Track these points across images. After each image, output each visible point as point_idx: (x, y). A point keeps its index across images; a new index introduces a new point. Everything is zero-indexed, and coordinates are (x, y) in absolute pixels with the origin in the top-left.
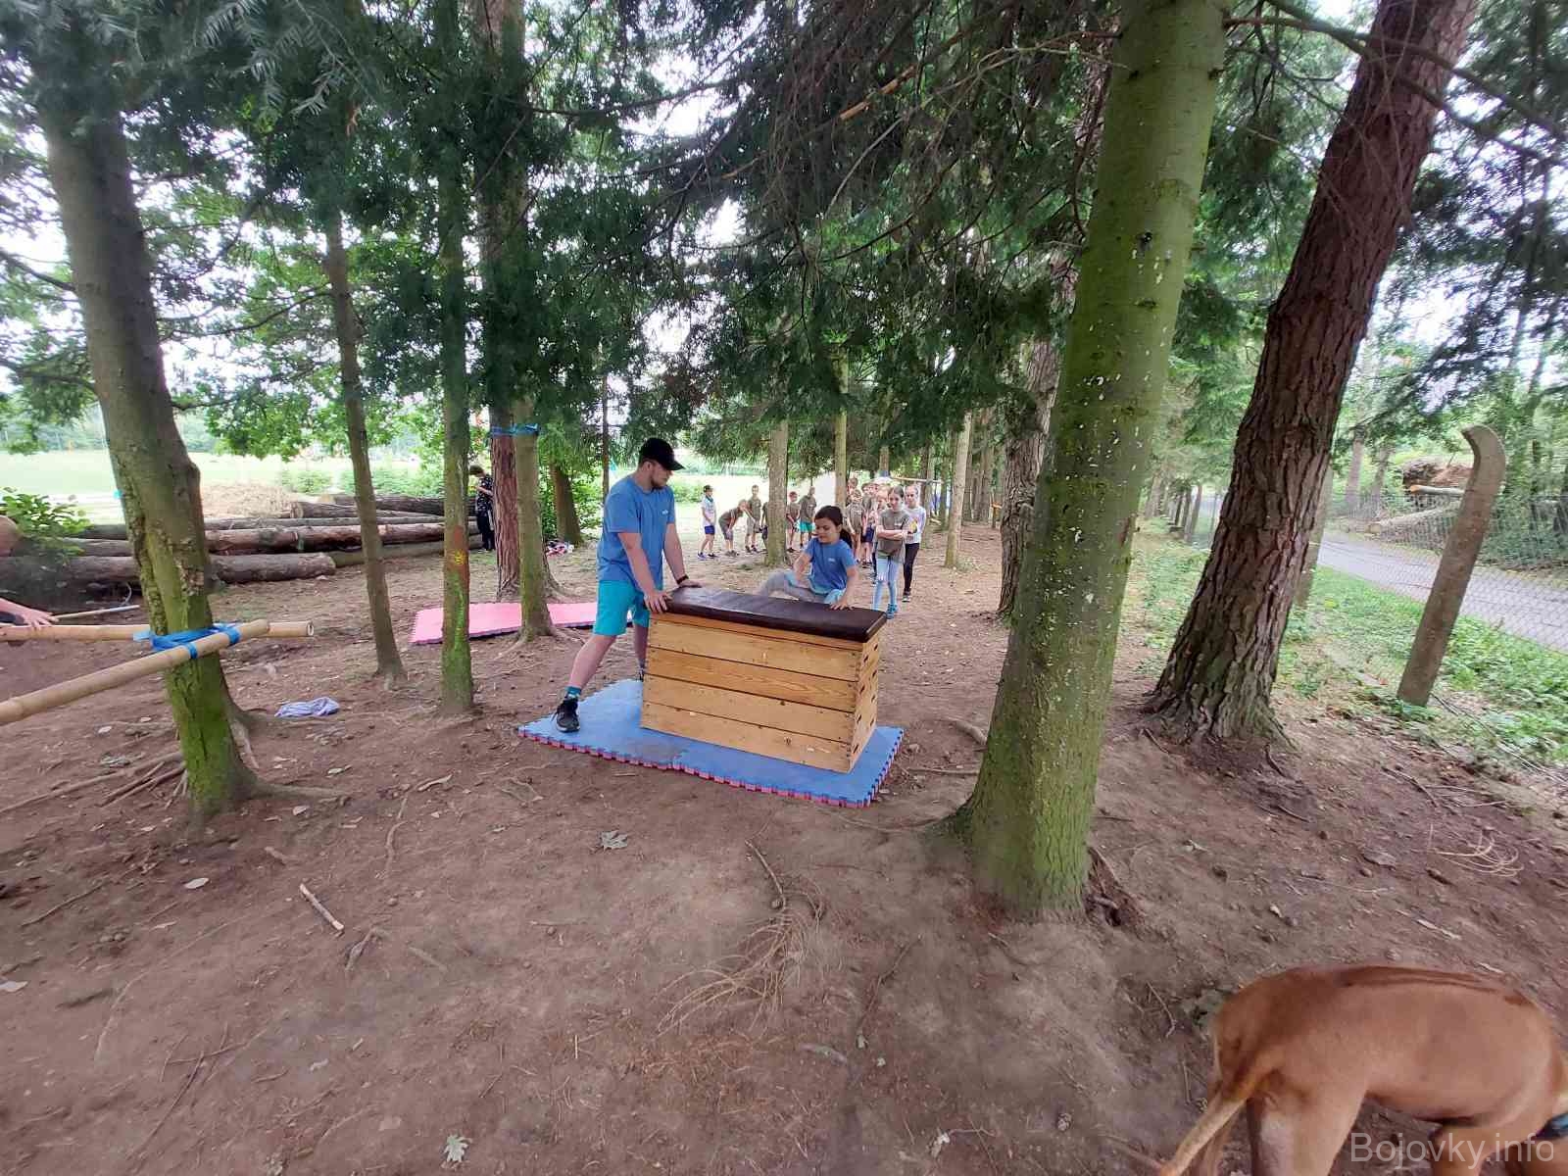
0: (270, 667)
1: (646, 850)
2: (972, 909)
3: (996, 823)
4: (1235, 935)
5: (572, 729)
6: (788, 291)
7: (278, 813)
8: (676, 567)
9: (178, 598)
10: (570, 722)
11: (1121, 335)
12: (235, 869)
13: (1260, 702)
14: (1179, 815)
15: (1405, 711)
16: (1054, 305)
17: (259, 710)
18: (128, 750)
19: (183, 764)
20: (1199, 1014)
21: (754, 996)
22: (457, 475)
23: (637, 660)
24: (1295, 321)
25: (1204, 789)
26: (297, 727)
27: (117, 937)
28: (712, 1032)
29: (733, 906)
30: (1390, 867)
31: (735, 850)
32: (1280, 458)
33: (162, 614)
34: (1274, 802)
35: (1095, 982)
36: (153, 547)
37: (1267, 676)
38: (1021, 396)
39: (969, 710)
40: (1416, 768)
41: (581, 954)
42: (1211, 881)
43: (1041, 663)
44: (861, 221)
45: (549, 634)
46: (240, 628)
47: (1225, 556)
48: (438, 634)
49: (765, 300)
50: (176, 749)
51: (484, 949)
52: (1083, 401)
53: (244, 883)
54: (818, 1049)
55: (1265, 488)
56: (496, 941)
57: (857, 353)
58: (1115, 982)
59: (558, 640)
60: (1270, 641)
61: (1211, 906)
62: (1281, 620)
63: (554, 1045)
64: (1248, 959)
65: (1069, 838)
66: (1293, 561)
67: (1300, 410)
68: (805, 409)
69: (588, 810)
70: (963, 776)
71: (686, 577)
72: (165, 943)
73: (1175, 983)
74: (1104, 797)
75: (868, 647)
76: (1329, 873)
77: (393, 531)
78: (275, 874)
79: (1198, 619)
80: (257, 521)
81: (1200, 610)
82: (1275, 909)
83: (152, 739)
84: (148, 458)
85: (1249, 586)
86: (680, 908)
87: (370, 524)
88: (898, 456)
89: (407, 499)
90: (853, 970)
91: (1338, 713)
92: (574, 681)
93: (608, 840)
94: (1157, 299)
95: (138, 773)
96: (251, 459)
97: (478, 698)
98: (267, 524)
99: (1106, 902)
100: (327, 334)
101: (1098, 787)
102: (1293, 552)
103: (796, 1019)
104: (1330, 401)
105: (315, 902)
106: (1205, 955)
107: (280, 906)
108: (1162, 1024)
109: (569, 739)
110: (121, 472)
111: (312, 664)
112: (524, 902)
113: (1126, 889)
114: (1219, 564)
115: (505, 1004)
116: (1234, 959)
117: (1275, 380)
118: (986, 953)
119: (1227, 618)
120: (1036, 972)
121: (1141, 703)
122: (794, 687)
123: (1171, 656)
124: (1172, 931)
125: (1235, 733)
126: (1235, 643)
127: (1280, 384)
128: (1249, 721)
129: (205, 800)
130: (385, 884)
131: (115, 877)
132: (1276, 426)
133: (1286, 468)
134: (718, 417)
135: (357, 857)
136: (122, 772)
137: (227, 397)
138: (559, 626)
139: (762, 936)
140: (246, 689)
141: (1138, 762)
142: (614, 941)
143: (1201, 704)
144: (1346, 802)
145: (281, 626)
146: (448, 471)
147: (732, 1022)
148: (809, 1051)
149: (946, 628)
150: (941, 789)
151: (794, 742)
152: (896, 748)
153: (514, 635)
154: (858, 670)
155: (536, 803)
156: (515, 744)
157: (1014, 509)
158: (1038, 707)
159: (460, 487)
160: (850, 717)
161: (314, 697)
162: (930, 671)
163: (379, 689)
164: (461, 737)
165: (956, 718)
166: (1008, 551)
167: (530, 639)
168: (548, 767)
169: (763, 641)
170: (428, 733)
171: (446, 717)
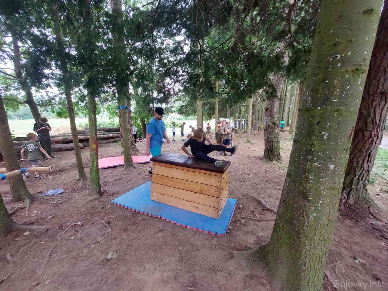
13: (364, 191)
14: (346, 242)
26: (47, 199)
32: (372, 105)
34: (380, 233)
37: (366, 182)
39: (258, 192)
45: (132, 166)
59: (135, 168)
60: (368, 170)
62: (372, 162)
66: (377, 142)
67: (381, 87)
77: (100, 136)
85: (361, 151)
89: (105, 128)
97: (102, 189)
102: (378, 138)
125: (355, 203)
126: (355, 171)
128: (361, 197)
133: (375, 108)
149: (248, 161)
150: (251, 227)
151: (199, 207)
152: (234, 207)
153: (122, 166)
154: (221, 183)
155: (108, 233)
156: (109, 207)
157: (268, 126)
158: (303, 217)
159: (93, 124)
160: (219, 199)
161: (57, 188)
162: (244, 177)
163: (78, 185)
164: (93, 203)
165: (254, 195)
166: (266, 138)
167: (126, 168)
168: (117, 216)
169: (189, 172)
170: (84, 202)
171: (91, 196)
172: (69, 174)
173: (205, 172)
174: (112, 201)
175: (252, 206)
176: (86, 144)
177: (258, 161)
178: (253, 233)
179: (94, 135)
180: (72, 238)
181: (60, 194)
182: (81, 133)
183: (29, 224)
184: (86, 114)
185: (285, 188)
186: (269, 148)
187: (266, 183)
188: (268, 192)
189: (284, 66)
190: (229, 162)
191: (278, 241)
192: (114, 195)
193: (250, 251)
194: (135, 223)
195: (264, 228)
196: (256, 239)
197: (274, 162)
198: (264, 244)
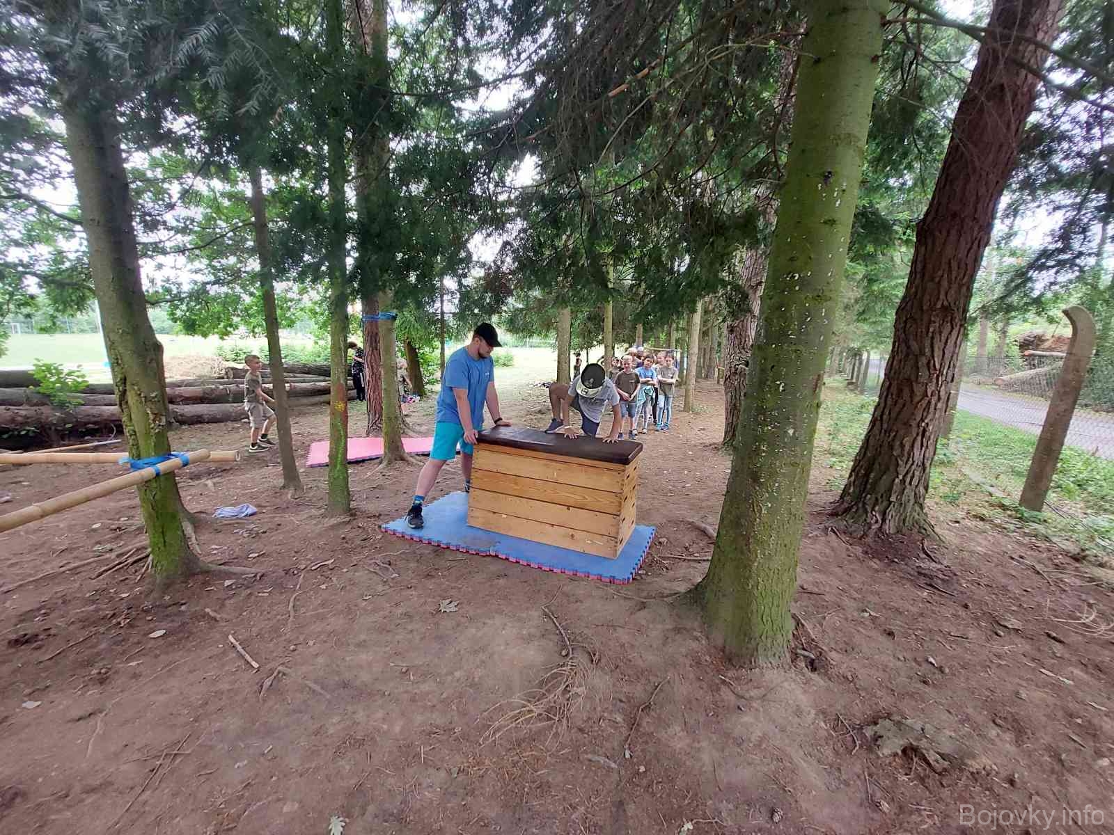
0: (210, 483)
1: (471, 613)
2: (708, 658)
3: (724, 596)
4: (903, 679)
5: (419, 527)
6: (571, 217)
7: (214, 585)
8: (494, 411)
9: (147, 434)
10: (415, 521)
11: (811, 243)
12: (183, 624)
13: (917, 508)
14: (859, 591)
15: (1025, 515)
16: (761, 223)
17: (201, 512)
18: (110, 541)
19: (149, 550)
20: (877, 737)
21: (550, 719)
22: (340, 349)
23: (464, 478)
24: (937, 233)
25: (877, 571)
26: (227, 524)
27: (103, 671)
28: (519, 745)
29: (534, 655)
30: (1018, 630)
31: (535, 614)
32: (928, 332)
33: (137, 445)
34: (928, 580)
35: (798, 712)
36: (131, 398)
37: (922, 489)
38: (737, 288)
39: (702, 514)
40: (1035, 558)
41: (425, 687)
42: (883, 639)
43: (755, 479)
44: (622, 168)
45: (402, 459)
46: (190, 455)
47: (889, 402)
48: (327, 460)
49: (555, 222)
50: (144, 540)
51: (358, 683)
52: (784, 291)
53: (191, 633)
54: (596, 758)
55: (917, 352)
56: (365, 677)
57: (620, 259)
58: (813, 712)
59: (409, 464)
60: (923, 464)
61: (884, 658)
62: (931, 448)
63: (407, 754)
64: (912, 696)
65: (778, 606)
66: (939, 405)
67: (942, 296)
68: (583, 299)
69: (430, 584)
70: (699, 561)
71: (501, 419)
72: (135, 676)
73: (858, 714)
74: (804, 577)
75: (630, 468)
76: (972, 634)
77: (295, 387)
78: (211, 628)
79: (870, 448)
80: (201, 381)
81: (872, 442)
82: (931, 660)
83: (130, 532)
84: (129, 337)
85: (907, 424)
86: (496, 656)
87: (279, 382)
88: (649, 330)
89: (305, 365)
90: (621, 701)
91: (975, 516)
92: (419, 492)
93: (445, 605)
94: (837, 216)
95: (118, 556)
96: (198, 338)
97: (353, 505)
98: (209, 383)
99: (806, 653)
100: (251, 252)
101: (798, 569)
102: (939, 399)
103: (580, 736)
104: (964, 289)
105: (239, 648)
106: (879, 693)
107: (214, 651)
108: (850, 744)
109: (417, 534)
110: (111, 346)
111: (240, 479)
112: (384, 649)
113: (820, 645)
114: (884, 408)
115: (372, 723)
116: (902, 696)
117: (924, 275)
118: (718, 689)
119: (891, 448)
120: (754, 705)
121: (828, 509)
122: (575, 498)
123: (850, 476)
124: (855, 676)
125: (899, 531)
126: (898, 465)
127: (926, 278)
128: (909, 522)
129: (165, 574)
130: (288, 636)
131: (102, 629)
132: (925, 308)
133: (932, 338)
134: (521, 306)
135: (269, 616)
136: (108, 556)
137: (183, 295)
138: (410, 454)
139: (554, 676)
140: (193, 498)
141: (827, 551)
142: (450, 678)
143: (873, 509)
144: (983, 581)
145: (217, 454)
146: (333, 346)
147: (534, 738)
148: (590, 760)
149: (685, 454)
150: (683, 571)
152: (650, 541)
153: (378, 461)
154: (622, 486)
155: (394, 578)
157: (733, 370)
158: (753, 510)
159: (343, 356)
160: (617, 519)
161: (239, 503)
162: (674, 486)
163: (284, 498)
164: (341, 531)
165: (695, 519)
166: (729, 399)
167: (389, 463)
168: (402, 554)
169: (554, 464)
170: (318, 529)
171: (331, 518)
174: (382, 527)
175: (687, 538)
177: (708, 453)
178: (686, 579)
179: (342, 381)
183: (222, 565)
186: (734, 423)
190: (639, 444)
192: (382, 517)
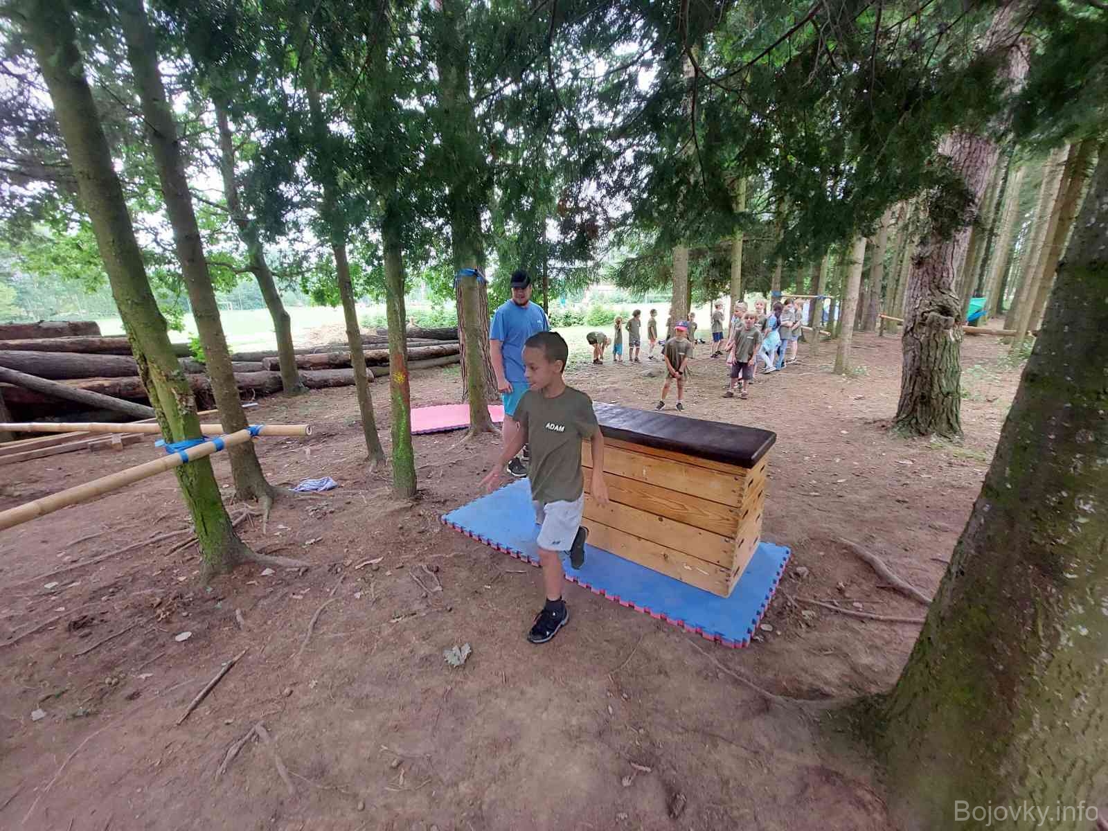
7: (257, 578)
9: (176, 415)
12: (210, 627)
17: (287, 483)
26: (302, 500)
31: (596, 684)
33: (167, 428)
45: (488, 430)
51: (336, 771)
53: (210, 643)
56: (347, 762)
69: (474, 609)
75: (754, 473)
77: (414, 351)
78: (232, 636)
80: (332, 347)
89: (421, 330)
97: (419, 486)
98: (334, 350)
122: (671, 506)
129: (209, 564)
131: (144, 621)
135: (289, 631)
140: (289, 465)
142: (449, 794)
149: (837, 434)
150: (835, 634)
151: (671, 558)
152: (781, 571)
153: (465, 431)
154: (741, 496)
155: (435, 593)
156: (436, 531)
157: (919, 319)
158: (1034, 632)
159: (397, 321)
160: (732, 542)
161: (322, 475)
162: (819, 481)
163: (365, 471)
164: (401, 519)
165: (853, 541)
166: (909, 361)
167: (475, 435)
168: (455, 556)
169: (643, 458)
170: (380, 513)
171: (396, 500)
172: (346, 443)
173: (692, 459)
174: (443, 517)
175: (841, 572)
176: (379, 369)
177: (871, 434)
178: (840, 653)
179: (400, 350)
180: (358, 595)
181: (330, 489)
182: (370, 343)
183: (271, 553)
184: (378, 295)
185: (971, 530)
186: (916, 394)
187: (898, 506)
188: (899, 534)
189: (1006, 98)
190: (770, 433)
191: (925, 690)
192: (448, 503)
193: (826, 703)
194: (497, 580)
195: (879, 642)
196: (846, 670)
197: (933, 439)
198: (874, 690)
